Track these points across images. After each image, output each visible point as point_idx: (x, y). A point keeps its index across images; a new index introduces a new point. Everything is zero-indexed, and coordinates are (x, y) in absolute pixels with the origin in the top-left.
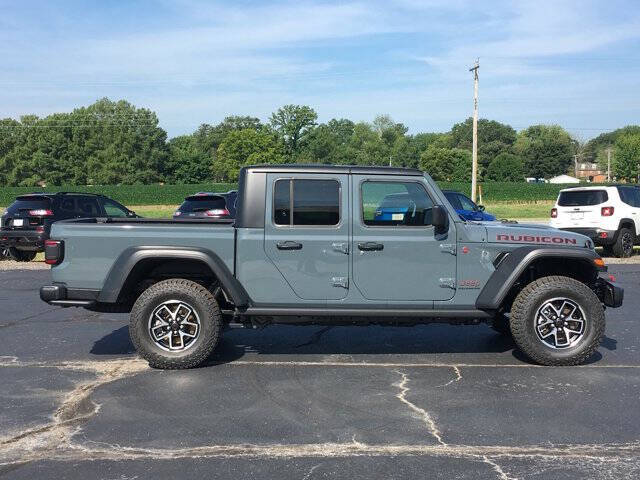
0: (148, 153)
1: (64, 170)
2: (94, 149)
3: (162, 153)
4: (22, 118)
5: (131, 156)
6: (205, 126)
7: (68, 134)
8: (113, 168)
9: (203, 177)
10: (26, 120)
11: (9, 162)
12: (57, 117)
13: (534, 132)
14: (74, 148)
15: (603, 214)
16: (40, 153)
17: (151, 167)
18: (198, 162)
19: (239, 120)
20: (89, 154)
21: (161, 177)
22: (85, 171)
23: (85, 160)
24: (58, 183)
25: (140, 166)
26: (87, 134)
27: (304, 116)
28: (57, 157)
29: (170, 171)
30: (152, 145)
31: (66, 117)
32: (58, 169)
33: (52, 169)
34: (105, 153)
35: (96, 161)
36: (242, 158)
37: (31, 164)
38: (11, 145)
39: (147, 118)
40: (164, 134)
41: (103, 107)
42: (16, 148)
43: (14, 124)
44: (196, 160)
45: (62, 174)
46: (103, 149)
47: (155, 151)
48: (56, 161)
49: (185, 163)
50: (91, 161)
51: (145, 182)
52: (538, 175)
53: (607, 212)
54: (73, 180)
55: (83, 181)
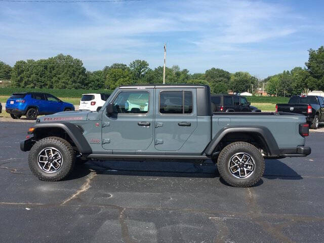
0: (78, 77)
1: (44, 82)
2: (56, 74)
3: (83, 77)
4: (28, 60)
5: (71, 78)
6: (107, 67)
7: (46, 68)
8: (64, 82)
9: (100, 87)
10: (29, 61)
11: (21, 78)
12: (42, 61)
13: (238, 74)
14: (48, 73)
15: (91, 104)
16: (34, 75)
17: (79, 82)
18: (99, 81)
19: (119, 65)
20: (54, 76)
21: (83, 86)
22: (52, 83)
23: (52, 78)
24: (41, 87)
25: (75, 82)
26: (53, 68)
27: (144, 64)
28: (41, 77)
29: (87, 84)
30: (80, 74)
31: (46, 61)
32: (41, 82)
33: (39, 81)
34: (60, 76)
35: (57, 79)
36: (116, 80)
37: (30, 79)
38: (23, 71)
39: (78, 62)
40: (85, 69)
41: (60, 57)
42: (24, 73)
43: (24, 63)
44: (98, 80)
45: (43, 84)
46: (60, 74)
47: (80, 76)
48: (40, 78)
49: (93, 81)
50: (54, 79)
51: (76, 88)
52: (237, 92)
53: (93, 104)
54: (47, 87)
55: (51, 87)
